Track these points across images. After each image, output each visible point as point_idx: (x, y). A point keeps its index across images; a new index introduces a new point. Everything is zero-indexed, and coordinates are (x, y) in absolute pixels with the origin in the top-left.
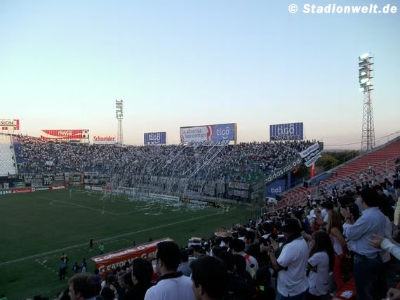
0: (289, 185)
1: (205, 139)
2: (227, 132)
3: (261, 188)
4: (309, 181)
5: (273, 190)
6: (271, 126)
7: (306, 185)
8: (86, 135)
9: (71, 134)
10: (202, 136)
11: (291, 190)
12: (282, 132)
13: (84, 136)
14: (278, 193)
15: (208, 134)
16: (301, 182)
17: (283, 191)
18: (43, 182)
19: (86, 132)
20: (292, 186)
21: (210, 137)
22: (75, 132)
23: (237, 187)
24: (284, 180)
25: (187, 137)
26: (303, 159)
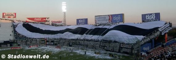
0: (153, 46)
1: (108, 22)
2: (119, 18)
3: (138, 47)
4: (164, 44)
5: (145, 49)
6: (142, 15)
7: (163, 46)
8: (48, 20)
9: (40, 20)
10: (106, 20)
11: (154, 48)
12: (148, 17)
13: (47, 21)
14: (148, 50)
15: (109, 19)
16: (160, 44)
17: (150, 49)
18: (26, 44)
19: (48, 19)
20: (155, 46)
21: (110, 21)
22: (42, 19)
23: (125, 47)
24: (150, 43)
25: (98, 21)
26: (161, 32)
